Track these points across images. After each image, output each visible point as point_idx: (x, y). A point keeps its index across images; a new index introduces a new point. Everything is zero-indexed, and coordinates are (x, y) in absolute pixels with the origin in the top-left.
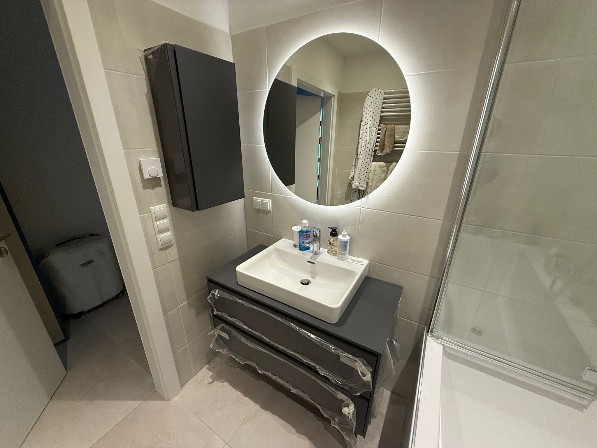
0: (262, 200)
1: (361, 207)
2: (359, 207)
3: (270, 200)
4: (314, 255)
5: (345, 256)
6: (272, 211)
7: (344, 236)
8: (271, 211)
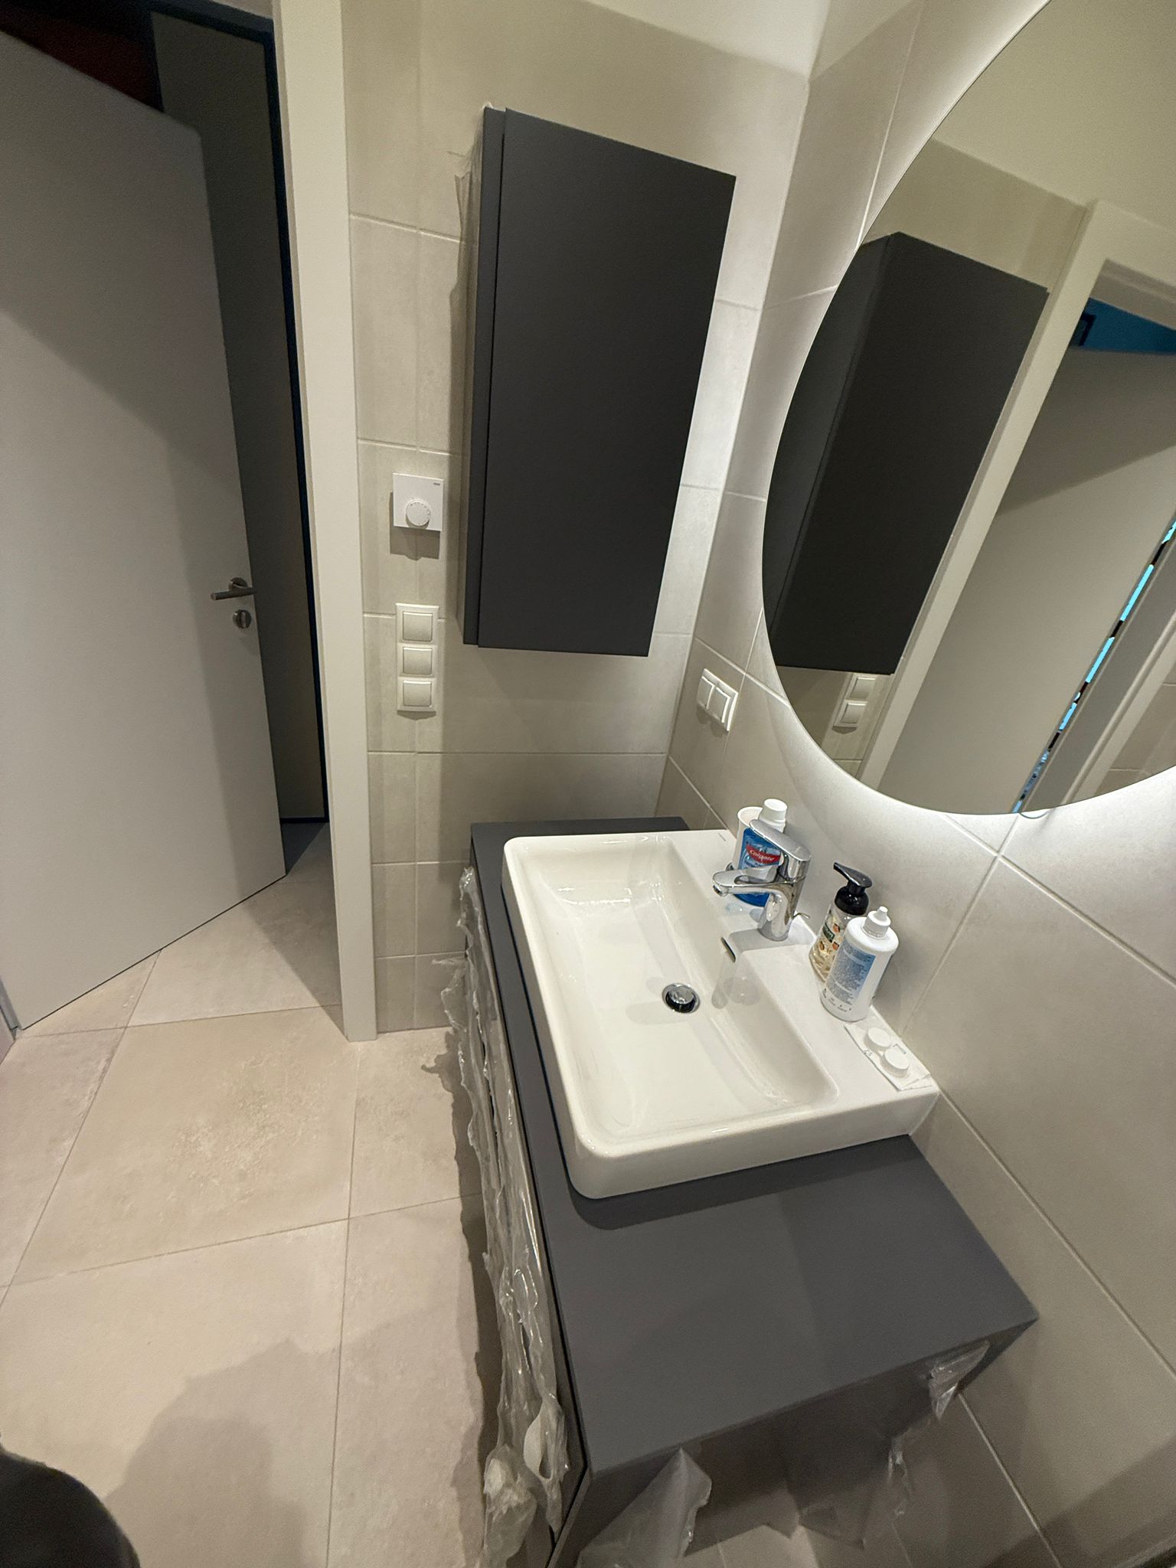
0: (718, 685)
1: (998, 852)
2: (992, 848)
3: (737, 694)
4: (758, 933)
5: (845, 1006)
6: (731, 730)
7: (872, 929)
8: (728, 729)
